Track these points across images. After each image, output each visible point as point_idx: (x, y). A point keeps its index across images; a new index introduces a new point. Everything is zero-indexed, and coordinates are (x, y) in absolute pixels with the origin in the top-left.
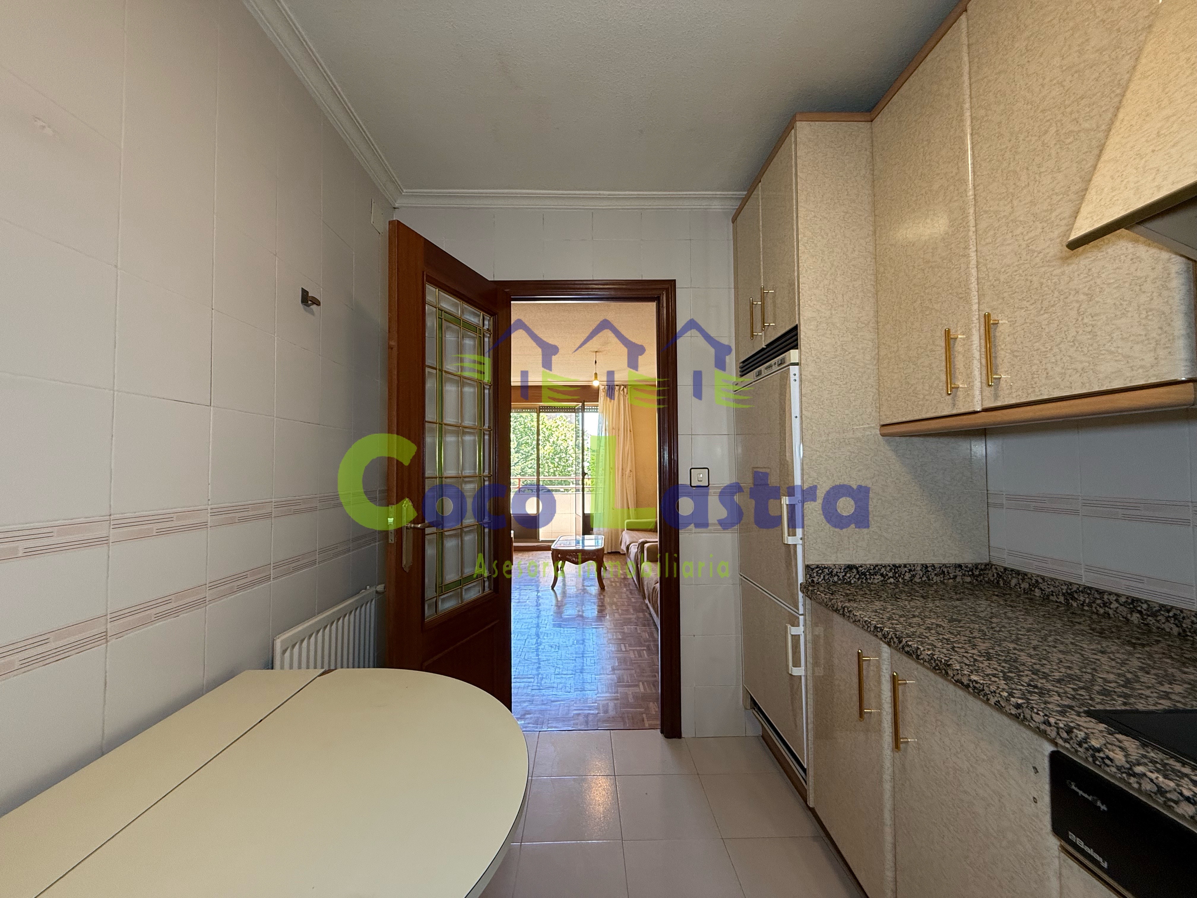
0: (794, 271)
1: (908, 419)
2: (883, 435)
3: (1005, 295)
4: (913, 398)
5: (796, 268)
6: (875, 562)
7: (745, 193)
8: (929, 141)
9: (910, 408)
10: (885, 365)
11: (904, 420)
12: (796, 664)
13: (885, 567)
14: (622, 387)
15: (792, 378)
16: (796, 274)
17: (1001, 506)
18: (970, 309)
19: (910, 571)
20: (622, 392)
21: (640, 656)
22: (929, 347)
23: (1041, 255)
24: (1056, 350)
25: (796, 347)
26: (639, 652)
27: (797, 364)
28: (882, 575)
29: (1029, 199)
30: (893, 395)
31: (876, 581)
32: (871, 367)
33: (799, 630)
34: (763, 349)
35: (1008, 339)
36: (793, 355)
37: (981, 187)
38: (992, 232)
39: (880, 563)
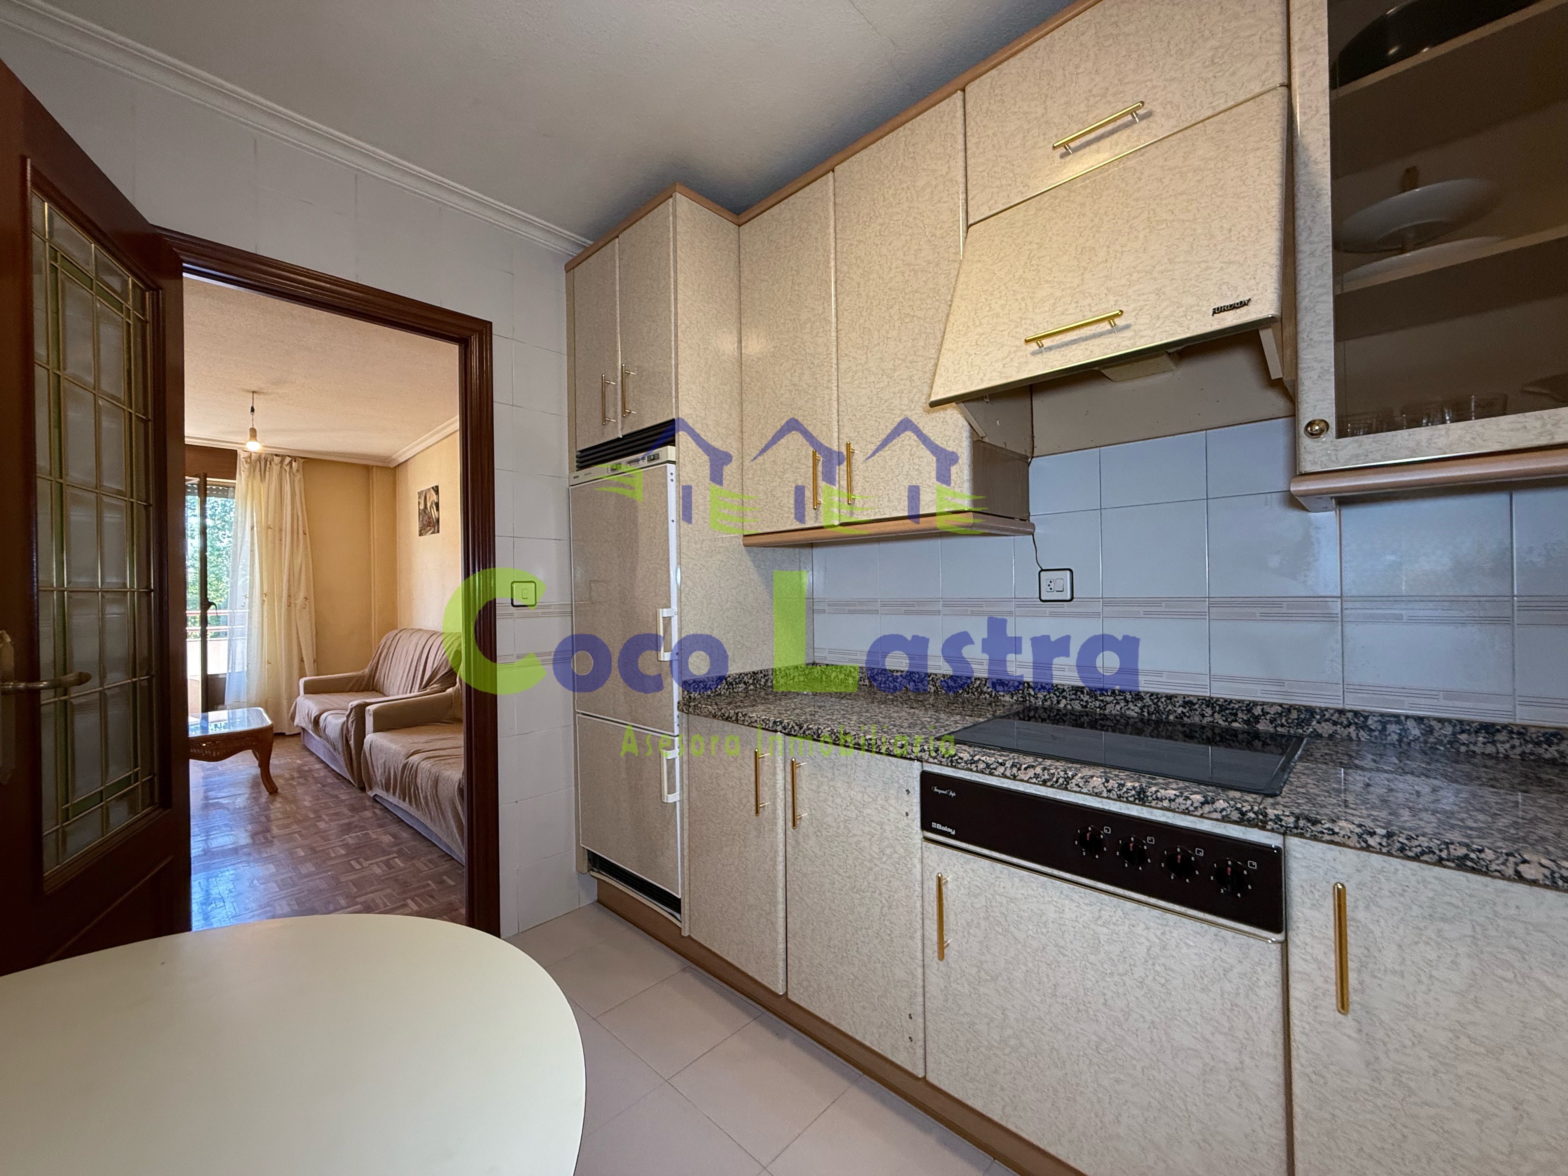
0: (671, 358)
1: (773, 530)
2: (745, 545)
3: (861, 430)
4: (779, 511)
5: (673, 356)
6: (738, 672)
7: (591, 243)
8: (798, 272)
9: (775, 520)
10: (750, 476)
11: (769, 530)
12: (671, 790)
13: (746, 675)
14: (288, 460)
15: (669, 477)
16: (673, 362)
17: (824, 611)
18: (832, 436)
19: (765, 676)
20: (287, 468)
21: (390, 867)
22: (795, 465)
23: (887, 404)
24: (895, 480)
25: (672, 443)
26: (387, 863)
27: (673, 462)
28: (745, 683)
29: (879, 355)
30: (758, 507)
31: (740, 690)
32: (735, 475)
33: (674, 754)
34: (618, 439)
35: (861, 466)
36: (670, 452)
37: (843, 332)
38: (850, 374)
39: (742, 671)
